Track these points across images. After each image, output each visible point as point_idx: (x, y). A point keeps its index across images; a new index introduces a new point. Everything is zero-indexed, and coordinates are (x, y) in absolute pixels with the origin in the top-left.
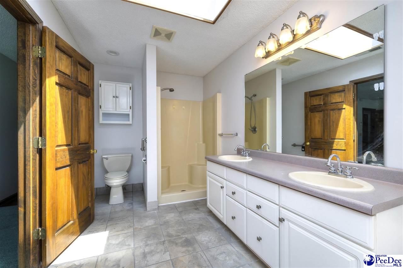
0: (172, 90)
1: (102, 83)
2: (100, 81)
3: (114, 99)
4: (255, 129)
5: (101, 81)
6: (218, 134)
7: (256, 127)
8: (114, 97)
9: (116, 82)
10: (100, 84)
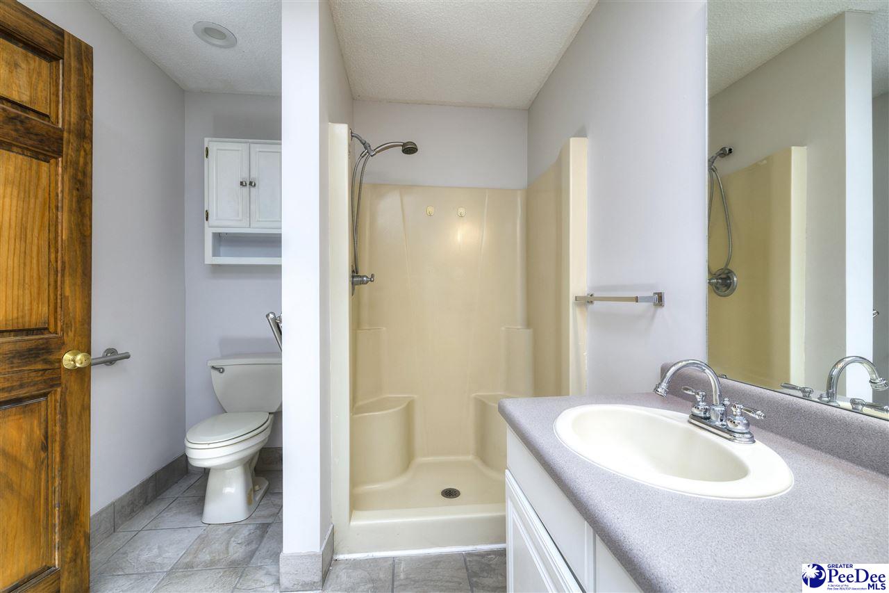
0: (409, 149)
1: (211, 144)
2: (206, 140)
3: (246, 190)
4: (729, 278)
5: (210, 139)
6: (572, 299)
7: (730, 272)
8: (242, 183)
9: (250, 140)
10: (207, 148)
